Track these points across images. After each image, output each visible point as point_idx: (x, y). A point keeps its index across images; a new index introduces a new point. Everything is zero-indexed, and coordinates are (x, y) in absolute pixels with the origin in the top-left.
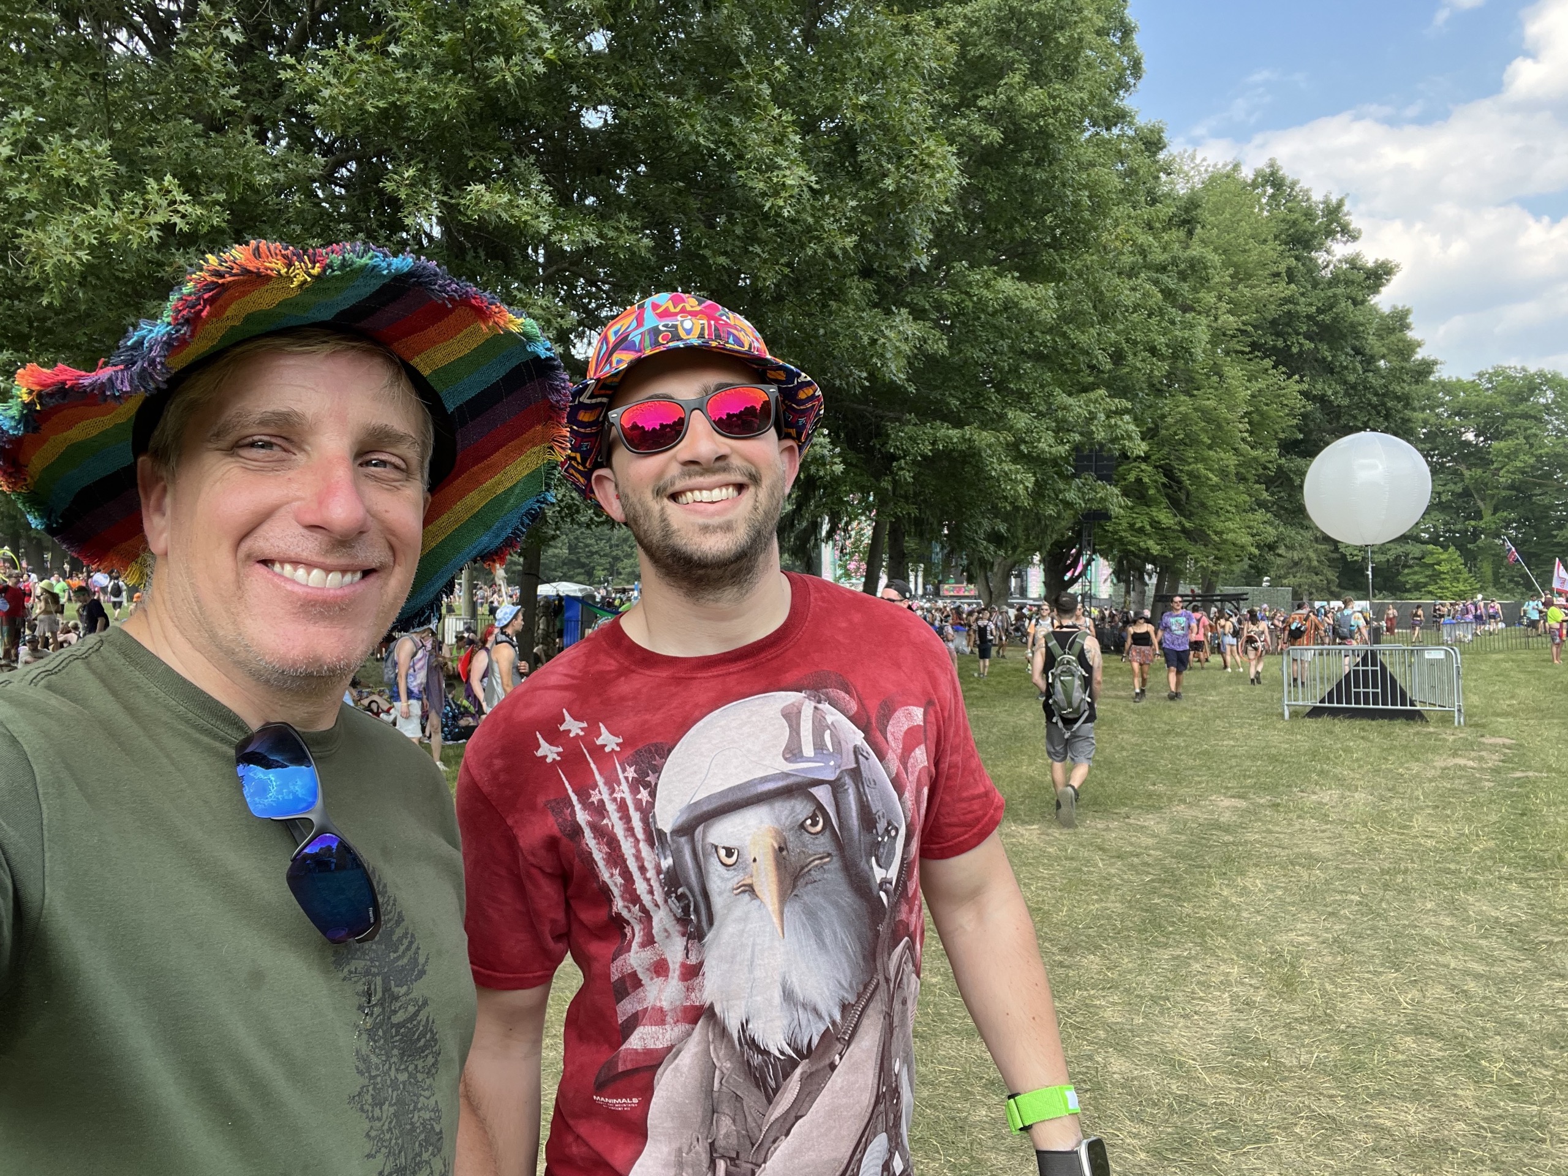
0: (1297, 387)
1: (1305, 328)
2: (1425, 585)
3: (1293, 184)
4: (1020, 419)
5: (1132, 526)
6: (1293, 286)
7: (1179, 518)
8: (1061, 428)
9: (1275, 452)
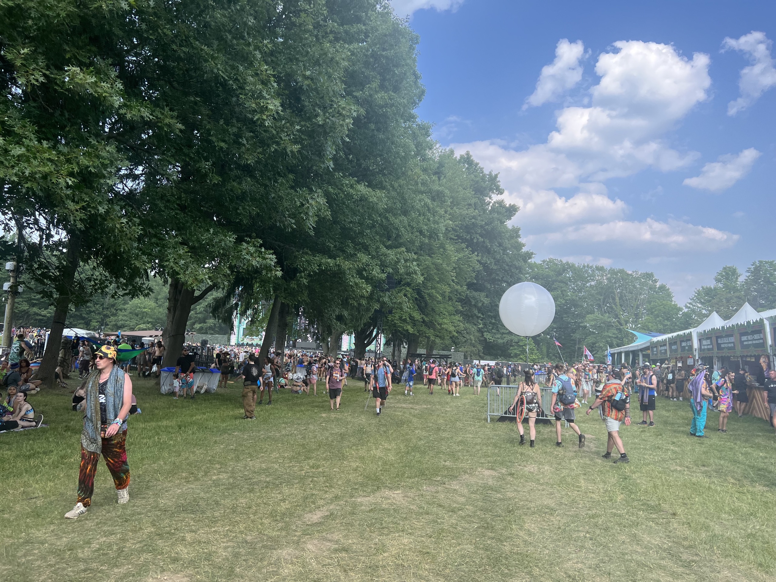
0: (476, 258)
1: (480, 231)
2: (519, 355)
3: (477, 164)
4: (364, 258)
5: (400, 318)
6: (477, 211)
7: (422, 316)
8: (383, 266)
9: (465, 288)
